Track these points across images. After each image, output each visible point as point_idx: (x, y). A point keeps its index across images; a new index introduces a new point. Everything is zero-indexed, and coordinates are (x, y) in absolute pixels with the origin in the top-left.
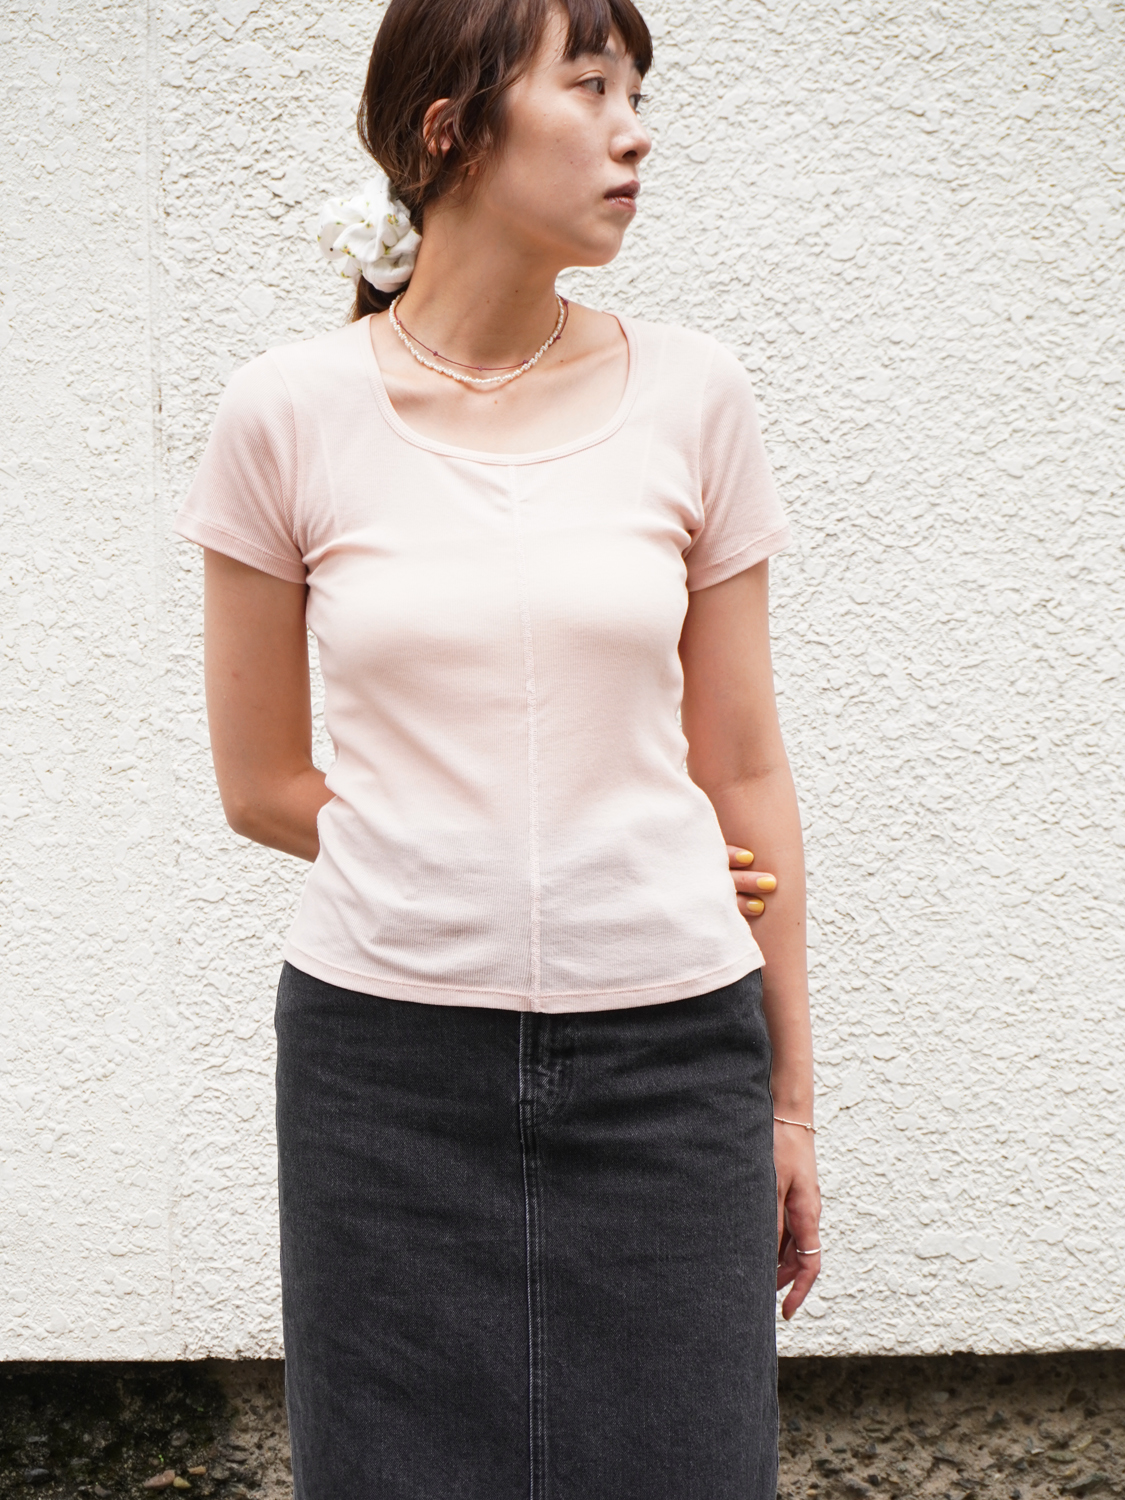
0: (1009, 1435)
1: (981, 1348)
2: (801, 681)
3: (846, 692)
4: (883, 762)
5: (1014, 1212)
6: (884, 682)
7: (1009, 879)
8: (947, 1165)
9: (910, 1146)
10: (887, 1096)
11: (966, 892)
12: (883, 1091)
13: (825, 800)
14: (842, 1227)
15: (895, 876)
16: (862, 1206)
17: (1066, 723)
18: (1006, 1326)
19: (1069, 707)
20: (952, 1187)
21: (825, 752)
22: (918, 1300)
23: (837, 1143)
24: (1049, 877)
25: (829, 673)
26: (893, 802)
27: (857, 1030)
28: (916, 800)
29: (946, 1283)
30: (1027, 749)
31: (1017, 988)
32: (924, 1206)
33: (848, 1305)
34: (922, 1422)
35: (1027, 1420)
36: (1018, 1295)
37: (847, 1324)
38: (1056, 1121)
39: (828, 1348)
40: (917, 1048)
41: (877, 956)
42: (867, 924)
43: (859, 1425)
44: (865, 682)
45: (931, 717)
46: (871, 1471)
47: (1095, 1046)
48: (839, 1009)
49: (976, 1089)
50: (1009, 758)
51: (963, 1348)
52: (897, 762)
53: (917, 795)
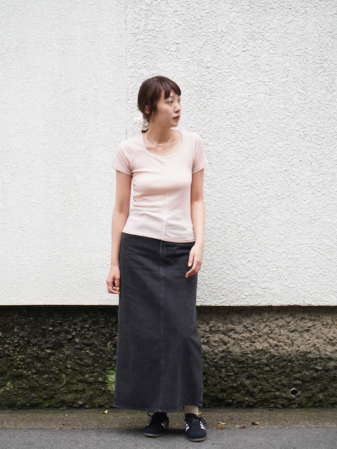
0: (279, 321)
1: (273, 305)
2: (242, 184)
3: (250, 186)
4: (256, 199)
5: (280, 280)
6: (257, 184)
7: (279, 220)
8: (267, 272)
9: (261, 268)
10: (257, 259)
11: (271, 222)
12: (256, 258)
13: (246, 206)
14: (248, 283)
15: (258, 219)
16: (252, 279)
17: (290, 192)
18: (278, 301)
19: (290, 189)
20: (268, 276)
21: (246, 197)
22: (262, 296)
23: (248, 267)
24: (286, 220)
25: (247, 183)
26: (258, 206)
27: (251, 247)
28: (262, 206)
29: (267, 293)
30: (282, 197)
31: (280, 240)
32: (263, 279)
33: (249, 297)
34: (263, 319)
35: (282, 318)
36: (280, 295)
37: (249, 300)
38: (287, 264)
39: (246, 305)
40: (262, 250)
41: (255, 234)
42: (253, 228)
43: (252, 319)
44: (253, 184)
45: (265, 191)
46: (254, 327)
47: (294, 250)
48: (248, 243)
49: (273, 258)
50: (279, 198)
51: (270, 305)
52: (259, 199)
53: (262, 205)
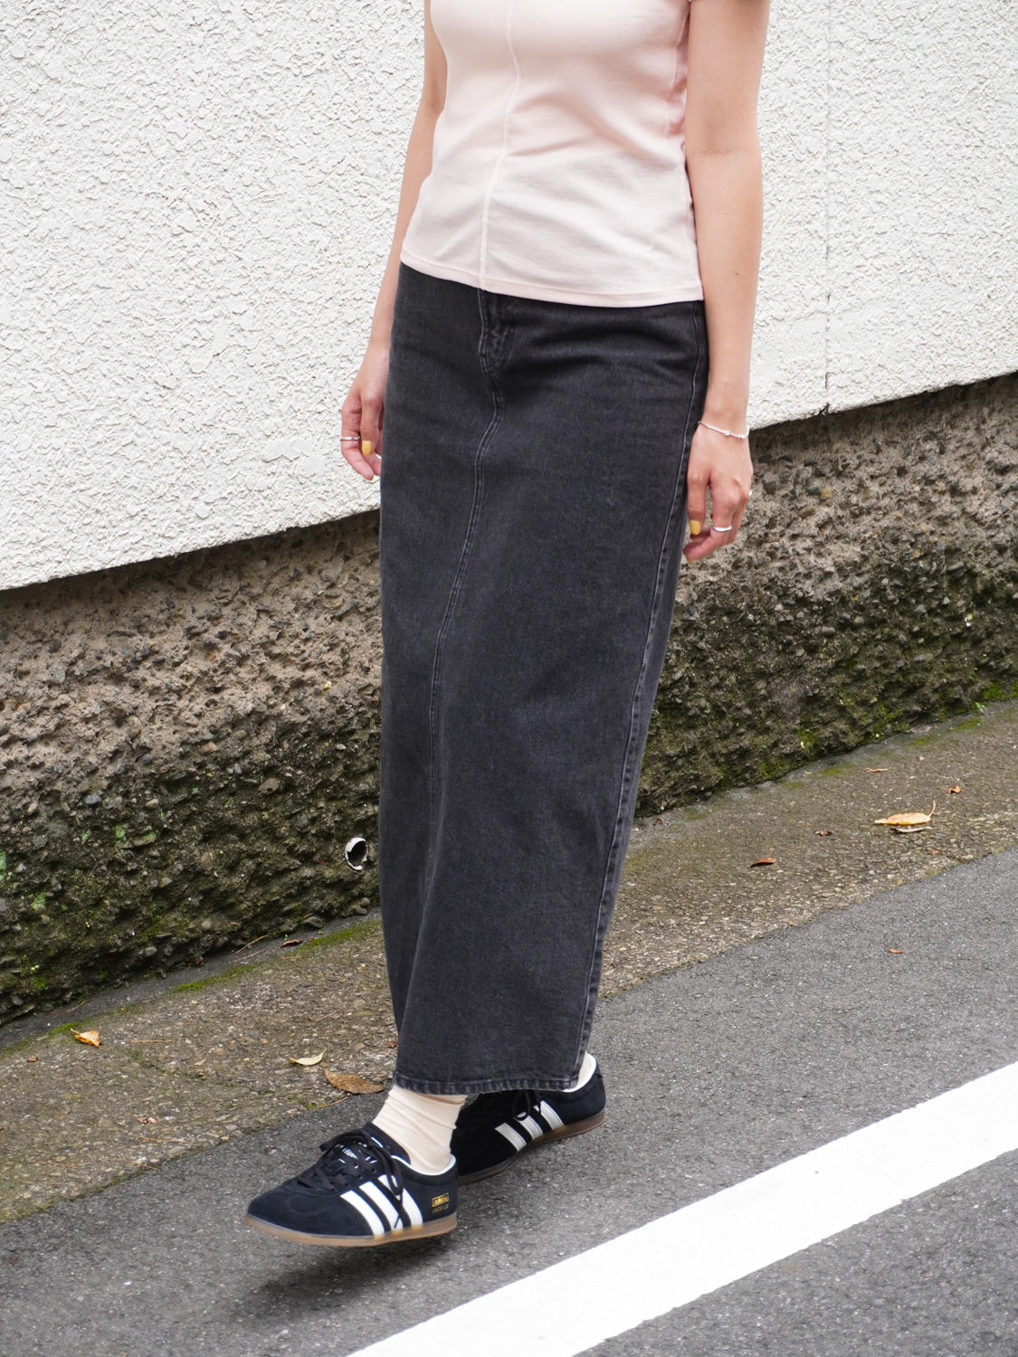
0: (303, 583)
1: (303, 524)
2: (176, 19)
3: (205, 27)
4: (230, 81)
5: (320, 418)
6: (229, 17)
7: (310, 166)
8: (279, 389)
9: (257, 378)
10: (242, 342)
11: (285, 178)
12: (239, 338)
13: (195, 114)
14: (217, 446)
15: (240, 170)
16: (230, 429)
17: (341, 42)
18: (318, 503)
19: (342, 29)
20: (283, 406)
21: (193, 76)
22: (265, 494)
23: (212, 383)
24: (335, 163)
25: (194, 12)
26: (238, 112)
27: (221, 293)
28: (251, 109)
29: (281, 478)
30: (318, 63)
31: (317, 248)
32: (267, 422)
33: (222, 506)
34: (249, 585)
35: (310, 570)
36: (324, 479)
37: (222, 519)
38: (343, 345)
39: (211, 541)
40: (259, 302)
41: (232, 234)
42: (225, 210)
43: (212, 596)
44: (217, 17)
45: (259, 43)
46: (220, 629)
47: (365, 286)
48: (209, 278)
49: (296, 328)
50: (307, 72)
51: (293, 525)
52: (239, 80)
53: (252, 105)
